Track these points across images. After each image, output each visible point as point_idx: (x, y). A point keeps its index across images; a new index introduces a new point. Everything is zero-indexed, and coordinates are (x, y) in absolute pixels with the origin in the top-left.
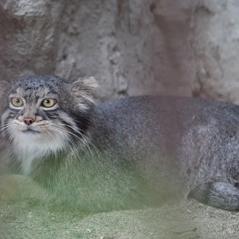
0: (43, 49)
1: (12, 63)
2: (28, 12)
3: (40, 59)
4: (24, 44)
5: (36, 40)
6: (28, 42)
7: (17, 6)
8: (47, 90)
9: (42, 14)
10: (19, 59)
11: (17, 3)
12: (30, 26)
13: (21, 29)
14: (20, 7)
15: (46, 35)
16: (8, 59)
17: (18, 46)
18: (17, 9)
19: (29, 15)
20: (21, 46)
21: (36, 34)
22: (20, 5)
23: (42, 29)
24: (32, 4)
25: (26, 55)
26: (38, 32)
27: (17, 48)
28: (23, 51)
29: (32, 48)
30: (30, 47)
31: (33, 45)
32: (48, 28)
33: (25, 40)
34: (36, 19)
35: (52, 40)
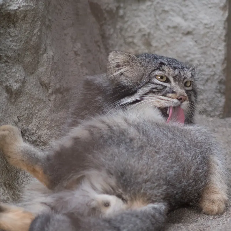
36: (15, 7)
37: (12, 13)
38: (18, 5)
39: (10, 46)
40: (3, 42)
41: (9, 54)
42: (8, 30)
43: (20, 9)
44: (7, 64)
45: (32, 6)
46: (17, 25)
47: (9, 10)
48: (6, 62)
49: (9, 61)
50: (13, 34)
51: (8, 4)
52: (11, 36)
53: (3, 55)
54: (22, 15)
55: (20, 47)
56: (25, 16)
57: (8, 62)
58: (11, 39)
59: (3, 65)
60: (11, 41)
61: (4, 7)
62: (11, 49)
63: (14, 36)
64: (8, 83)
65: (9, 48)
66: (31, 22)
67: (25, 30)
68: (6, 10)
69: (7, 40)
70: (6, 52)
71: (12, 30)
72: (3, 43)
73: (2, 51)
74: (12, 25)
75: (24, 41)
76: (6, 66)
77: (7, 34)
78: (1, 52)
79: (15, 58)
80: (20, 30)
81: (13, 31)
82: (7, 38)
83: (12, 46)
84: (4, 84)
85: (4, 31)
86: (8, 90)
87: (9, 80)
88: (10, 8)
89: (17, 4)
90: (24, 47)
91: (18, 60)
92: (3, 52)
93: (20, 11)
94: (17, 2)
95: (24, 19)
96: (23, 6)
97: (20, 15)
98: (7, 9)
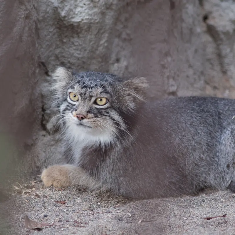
0: (98, 52)
1: (68, 65)
2: (84, 19)
3: (94, 61)
4: (80, 48)
5: (91, 44)
6: (84, 45)
7: (74, 14)
8: (100, 90)
9: (97, 21)
10: (75, 61)
11: (74, 10)
12: (86, 31)
13: (78, 34)
14: (77, 14)
15: (100, 39)
16: (65, 61)
17: (74, 49)
18: (74, 16)
19: (85, 21)
20: (77, 50)
21: (91, 38)
22: (76, 13)
23: (97, 34)
24: (88, 12)
25: (82, 58)
26: (93, 36)
27: (73, 51)
28: (79, 54)
29: (88, 51)
30: (85, 50)
31: (89, 49)
32: (102, 34)
33: (81, 43)
34: (92, 25)
35: (106, 45)
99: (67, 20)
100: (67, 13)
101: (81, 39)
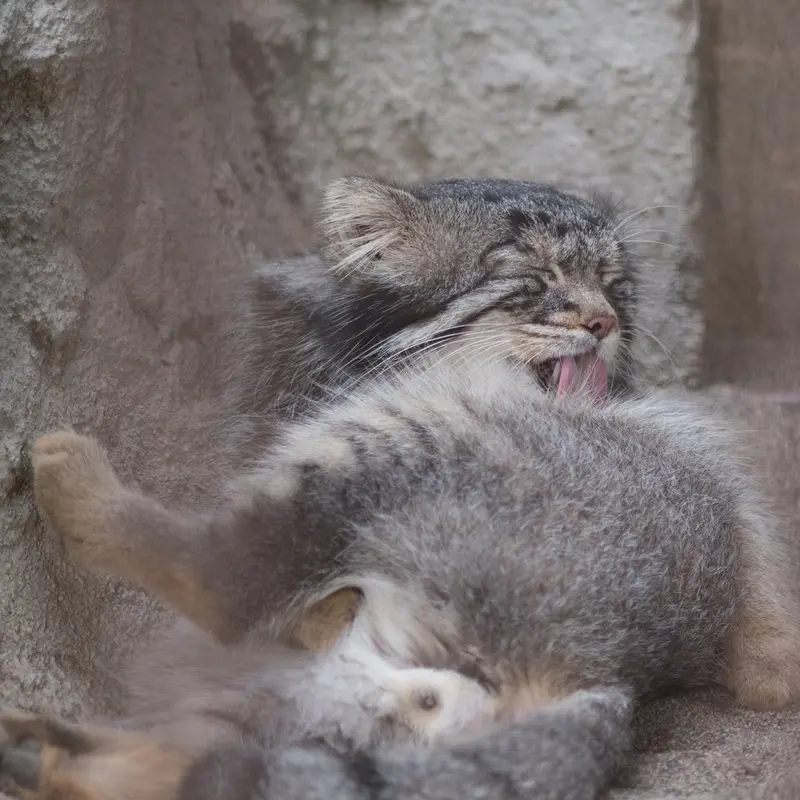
36: (45, 49)
37: (37, 70)
38: (56, 42)
39: (35, 183)
40: (13, 171)
41: (36, 211)
42: (26, 131)
43: (62, 56)
44: (28, 246)
45: (98, 44)
46: (54, 110)
47: (25, 60)
48: (26, 239)
49: (35, 237)
50: (42, 144)
51: (21, 42)
52: (37, 151)
53: (15, 216)
54: (69, 77)
55: (68, 185)
56: (79, 77)
57: (34, 241)
58: (37, 161)
59: (17, 251)
60: (37, 167)
61: (10, 51)
62: (41, 194)
63: (45, 151)
64: (36, 312)
65: (32, 190)
66: (95, 97)
67: (80, 125)
68: (17, 62)
69: (26, 165)
70: (24, 207)
71: (38, 128)
72: (13, 176)
73: (10, 202)
74: (38, 112)
75: (79, 164)
76: (28, 253)
77: (23, 144)
78: (10, 206)
79: (53, 226)
80: (64, 128)
81: (45, 131)
82: (26, 159)
83: (43, 182)
84: (26, 318)
85: (13, 134)
86: (38, 334)
87: (39, 301)
88: (30, 54)
89: (50, 38)
90: (80, 184)
91: (62, 232)
92: (15, 207)
93: (62, 62)
94: (51, 33)
95: (77, 88)
96: (70, 44)
97: (63, 76)
98: (19, 58)
99: (11, 57)
100: (9, 30)
101: (56, 123)
